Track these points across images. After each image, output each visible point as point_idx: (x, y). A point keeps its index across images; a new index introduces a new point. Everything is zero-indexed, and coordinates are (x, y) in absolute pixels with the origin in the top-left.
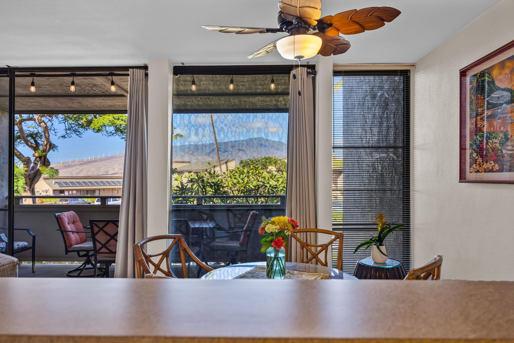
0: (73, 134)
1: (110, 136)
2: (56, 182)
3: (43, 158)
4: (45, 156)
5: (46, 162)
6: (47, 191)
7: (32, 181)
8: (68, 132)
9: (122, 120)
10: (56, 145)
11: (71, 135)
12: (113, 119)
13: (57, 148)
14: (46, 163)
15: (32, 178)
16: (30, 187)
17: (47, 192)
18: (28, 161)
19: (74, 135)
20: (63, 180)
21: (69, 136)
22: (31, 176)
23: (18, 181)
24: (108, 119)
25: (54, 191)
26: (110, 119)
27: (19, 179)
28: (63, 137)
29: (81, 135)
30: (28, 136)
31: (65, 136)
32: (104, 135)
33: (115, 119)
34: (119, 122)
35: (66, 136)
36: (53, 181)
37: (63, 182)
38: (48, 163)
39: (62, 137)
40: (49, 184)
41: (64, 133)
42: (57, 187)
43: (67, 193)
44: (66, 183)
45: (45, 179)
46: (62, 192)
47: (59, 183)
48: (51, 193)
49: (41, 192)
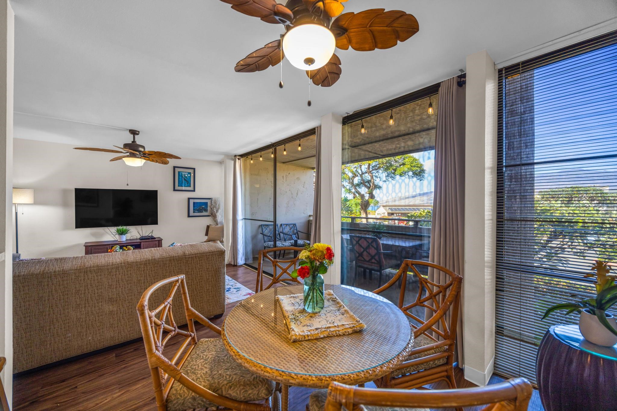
1: (411, 178)
4: (372, 193)
7: (366, 207)
8: (387, 178)
9: (417, 167)
14: (373, 197)
16: (364, 212)
17: (384, 214)
18: (363, 196)
19: (390, 180)
20: (393, 207)
21: (388, 180)
25: (388, 213)
26: (408, 167)
27: (357, 206)
28: (384, 181)
29: (394, 180)
30: (366, 182)
32: (407, 178)
33: (411, 166)
35: (386, 181)
36: (388, 208)
40: (386, 210)
41: (384, 179)
42: (390, 211)
43: (395, 215)
44: (395, 209)
45: (383, 206)
46: (392, 214)
47: (391, 209)
48: (386, 214)
49: (381, 214)
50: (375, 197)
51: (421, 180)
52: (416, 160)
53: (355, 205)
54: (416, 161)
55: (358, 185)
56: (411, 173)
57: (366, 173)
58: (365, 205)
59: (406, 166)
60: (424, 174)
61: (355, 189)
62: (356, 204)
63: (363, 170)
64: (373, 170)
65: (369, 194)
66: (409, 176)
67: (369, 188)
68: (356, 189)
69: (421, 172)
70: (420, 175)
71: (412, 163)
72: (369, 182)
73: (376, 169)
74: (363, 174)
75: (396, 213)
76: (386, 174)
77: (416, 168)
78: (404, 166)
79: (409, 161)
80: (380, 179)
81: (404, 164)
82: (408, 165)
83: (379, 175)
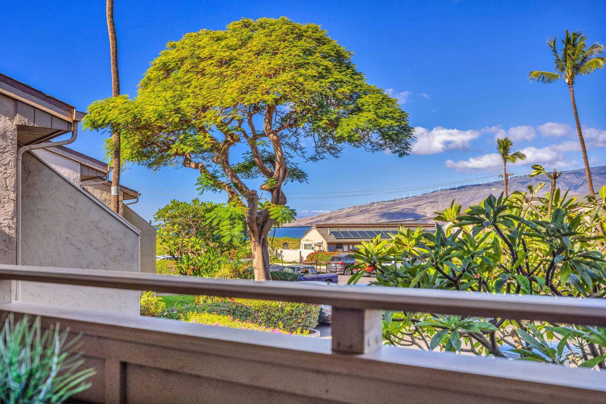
0: (325, 152)
1: (377, 150)
2: (331, 232)
3: (275, 191)
4: (279, 190)
5: (280, 197)
6: (320, 244)
7: (262, 228)
8: (320, 150)
9: (393, 118)
10: (305, 172)
11: (323, 154)
12: (375, 116)
13: (306, 178)
14: (280, 200)
15: (261, 224)
16: (260, 238)
17: (320, 246)
18: (254, 196)
19: (327, 155)
20: (341, 230)
21: (322, 157)
22: (260, 220)
23: (234, 227)
24: (367, 117)
25: (329, 244)
26: (370, 118)
27: (235, 225)
28: (314, 159)
29: (338, 154)
30: (263, 161)
31: (315, 157)
32: (368, 150)
33: (378, 117)
34: (386, 123)
35: (317, 157)
36: (329, 231)
37: (341, 232)
38: (282, 200)
39: (312, 158)
40: (323, 235)
42: (333, 239)
43: (346, 248)
44: (345, 233)
45: (319, 227)
46: (339, 246)
47: (336, 234)
48: (325, 247)
49: (313, 246)
50: (285, 199)
51: (401, 155)
52: (389, 101)
53: (228, 222)
54: (390, 104)
55: (246, 168)
56: (375, 137)
57: (263, 135)
59: (365, 114)
60: (408, 140)
61: (233, 176)
62: (231, 218)
63: (256, 129)
64: (283, 127)
65: (271, 190)
66: (371, 143)
67: (270, 175)
68: (237, 178)
69: (401, 133)
70: (399, 142)
71: (378, 106)
72: (271, 160)
73: (291, 126)
74: (256, 137)
75: (348, 244)
76: (317, 139)
77: (390, 122)
78: (360, 114)
79: (372, 102)
80: (303, 153)
81: (358, 110)
82: (370, 111)
83: (298, 140)
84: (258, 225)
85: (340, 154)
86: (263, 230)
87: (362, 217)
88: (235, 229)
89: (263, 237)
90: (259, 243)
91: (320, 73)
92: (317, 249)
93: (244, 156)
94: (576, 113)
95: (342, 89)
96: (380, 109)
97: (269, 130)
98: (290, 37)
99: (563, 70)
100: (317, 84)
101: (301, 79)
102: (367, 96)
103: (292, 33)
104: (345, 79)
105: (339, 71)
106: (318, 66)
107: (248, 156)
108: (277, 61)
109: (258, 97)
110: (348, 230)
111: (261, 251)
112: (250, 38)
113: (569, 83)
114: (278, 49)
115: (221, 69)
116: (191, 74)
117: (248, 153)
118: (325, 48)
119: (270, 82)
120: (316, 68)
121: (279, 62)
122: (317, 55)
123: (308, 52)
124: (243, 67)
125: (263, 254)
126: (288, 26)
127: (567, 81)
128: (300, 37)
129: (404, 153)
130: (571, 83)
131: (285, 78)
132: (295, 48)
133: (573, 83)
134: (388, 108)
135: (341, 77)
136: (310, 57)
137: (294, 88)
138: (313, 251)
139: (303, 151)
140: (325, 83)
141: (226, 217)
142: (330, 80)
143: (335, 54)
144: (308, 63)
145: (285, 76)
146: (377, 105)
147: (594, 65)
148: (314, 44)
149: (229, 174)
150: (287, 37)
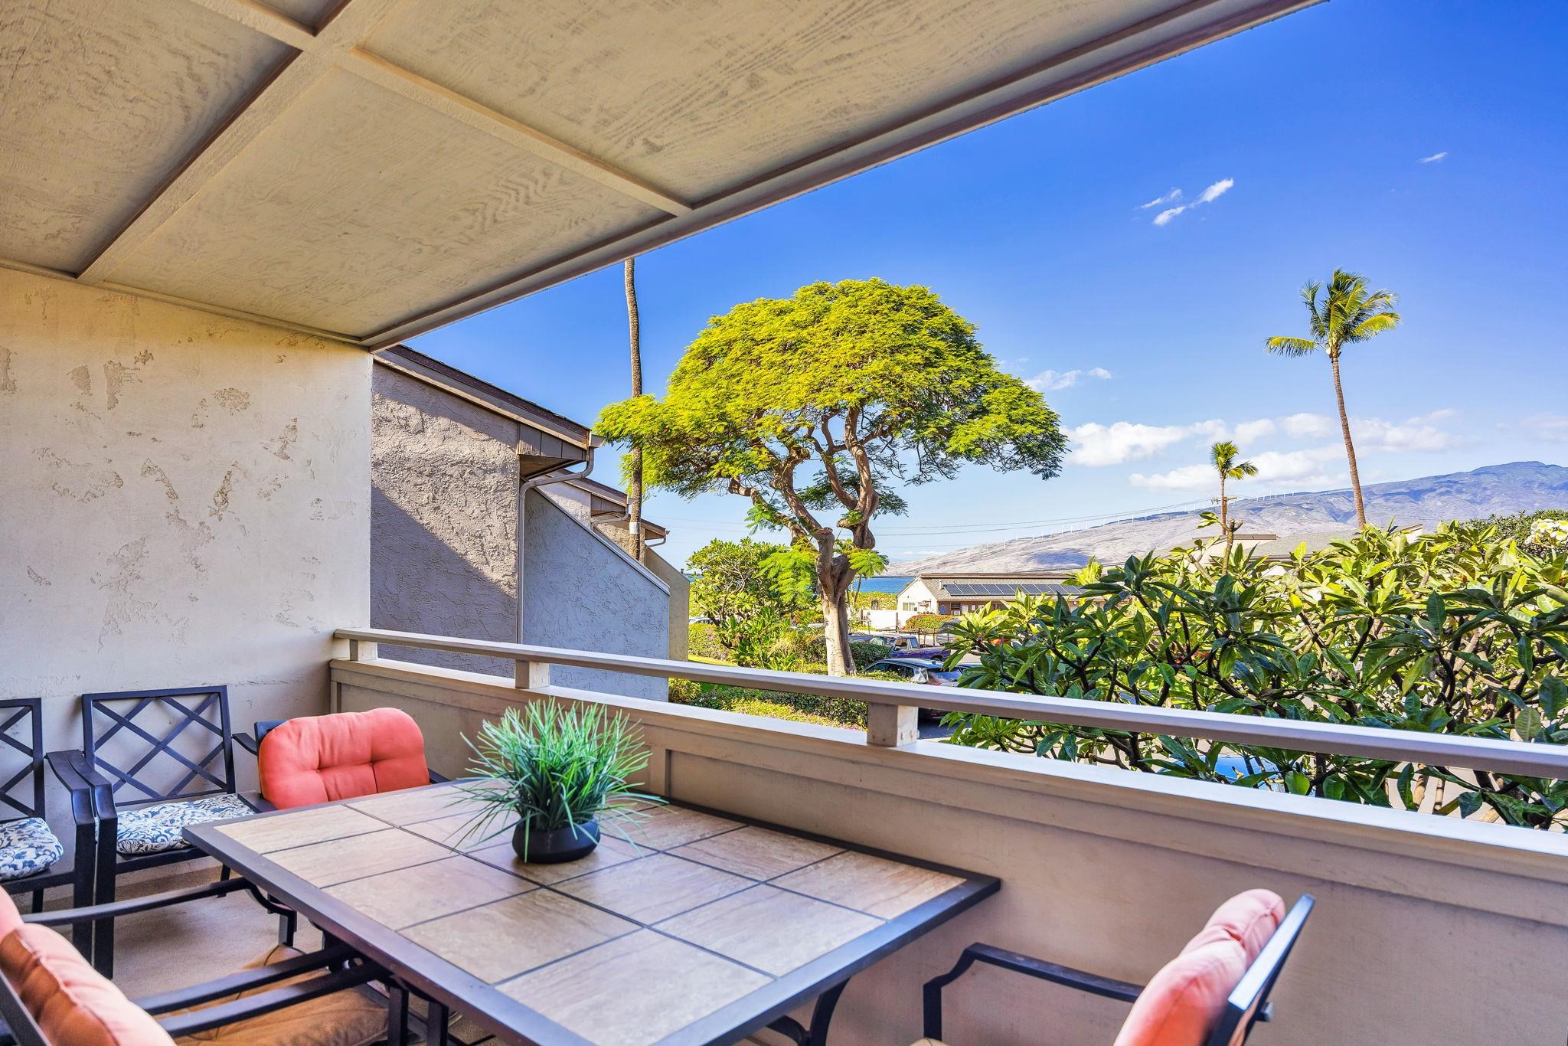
0: (934, 471)
1: (1010, 468)
2: (944, 586)
3: (859, 528)
4: (864, 527)
5: (865, 538)
6: (927, 603)
7: (839, 581)
8: (926, 468)
9: (1034, 423)
11: (931, 474)
12: (1007, 421)
14: (866, 542)
15: (838, 576)
16: (835, 595)
17: (927, 606)
18: (827, 536)
19: (937, 475)
20: (959, 582)
21: (928, 478)
24: (995, 422)
25: (940, 603)
26: (999, 423)
27: (799, 578)
28: (917, 480)
29: (952, 474)
30: (844, 485)
32: (997, 469)
33: (1011, 420)
34: (1025, 430)
35: (922, 478)
36: (940, 583)
37: (960, 586)
38: (869, 542)
39: (914, 480)
40: (933, 592)
41: (915, 471)
42: (946, 596)
43: (965, 609)
44: (964, 587)
45: (925, 578)
46: (956, 606)
47: (950, 588)
48: (934, 608)
49: (916, 606)
50: (873, 540)
51: (1046, 477)
52: (1031, 395)
53: (790, 573)
54: (1032, 401)
55: (818, 495)
56: (1008, 449)
57: (843, 447)
58: (837, 571)
59: (992, 417)
60: (1059, 454)
61: (800, 507)
62: (795, 568)
63: (834, 437)
64: (872, 436)
65: (853, 528)
66: (1002, 459)
67: (851, 504)
68: (805, 511)
69: (1048, 444)
70: (1044, 458)
71: (1013, 405)
72: (854, 483)
73: (884, 434)
74: (833, 449)
75: (969, 603)
76: (922, 453)
77: (1030, 428)
78: (985, 418)
79: (1004, 400)
80: (900, 472)
81: (983, 411)
82: (1000, 413)
83: (894, 454)
84: (833, 577)
85: (956, 474)
86: (841, 584)
87: (995, 562)
88: (800, 583)
89: (840, 594)
90: (834, 602)
91: (927, 359)
92: (922, 610)
93: (816, 477)
94: (1342, 403)
95: (960, 382)
96: (1015, 409)
97: (851, 441)
98: (885, 308)
99: (1322, 334)
100: (921, 376)
101: (898, 370)
102: (997, 390)
103: (887, 302)
104: (964, 366)
105: (955, 355)
106: (925, 349)
107: (822, 477)
108: (865, 343)
109: (836, 397)
110: (969, 582)
111: (836, 614)
112: (827, 310)
113: (1331, 356)
114: (866, 325)
115: (784, 357)
116: (742, 364)
117: (821, 474)
118: (936, 321)
119: (853, 374)
120: (921, 351)
121: (867, 345)
122: (924, 332)
123: (910, 329)
124: (816, 352)
125: (839, 619)
126: (882, 291)
127: (1328, 351)
128: (898, 307)
129: (1051, 474)
130: (1335, 355)
131: (875, 369)
132: (891, 324)
133: (1338, 355)
134: (1027, 408)
135: (958, 363)
136: (912, 336)
137: (888, 382)
138: (915, 614)
139: (902, 469)
140: (935, 374)
141: (788, 566)
142: (941, 369)
143: (951, 329)
144: (910, 345)
145: (876, 366)
146: (1011, 403)
147: (1377, 326)
148: (920, 315)
149: (794, 504)
150: (880, 308)
